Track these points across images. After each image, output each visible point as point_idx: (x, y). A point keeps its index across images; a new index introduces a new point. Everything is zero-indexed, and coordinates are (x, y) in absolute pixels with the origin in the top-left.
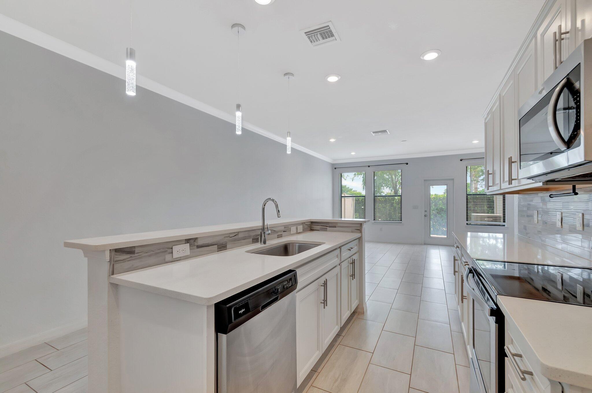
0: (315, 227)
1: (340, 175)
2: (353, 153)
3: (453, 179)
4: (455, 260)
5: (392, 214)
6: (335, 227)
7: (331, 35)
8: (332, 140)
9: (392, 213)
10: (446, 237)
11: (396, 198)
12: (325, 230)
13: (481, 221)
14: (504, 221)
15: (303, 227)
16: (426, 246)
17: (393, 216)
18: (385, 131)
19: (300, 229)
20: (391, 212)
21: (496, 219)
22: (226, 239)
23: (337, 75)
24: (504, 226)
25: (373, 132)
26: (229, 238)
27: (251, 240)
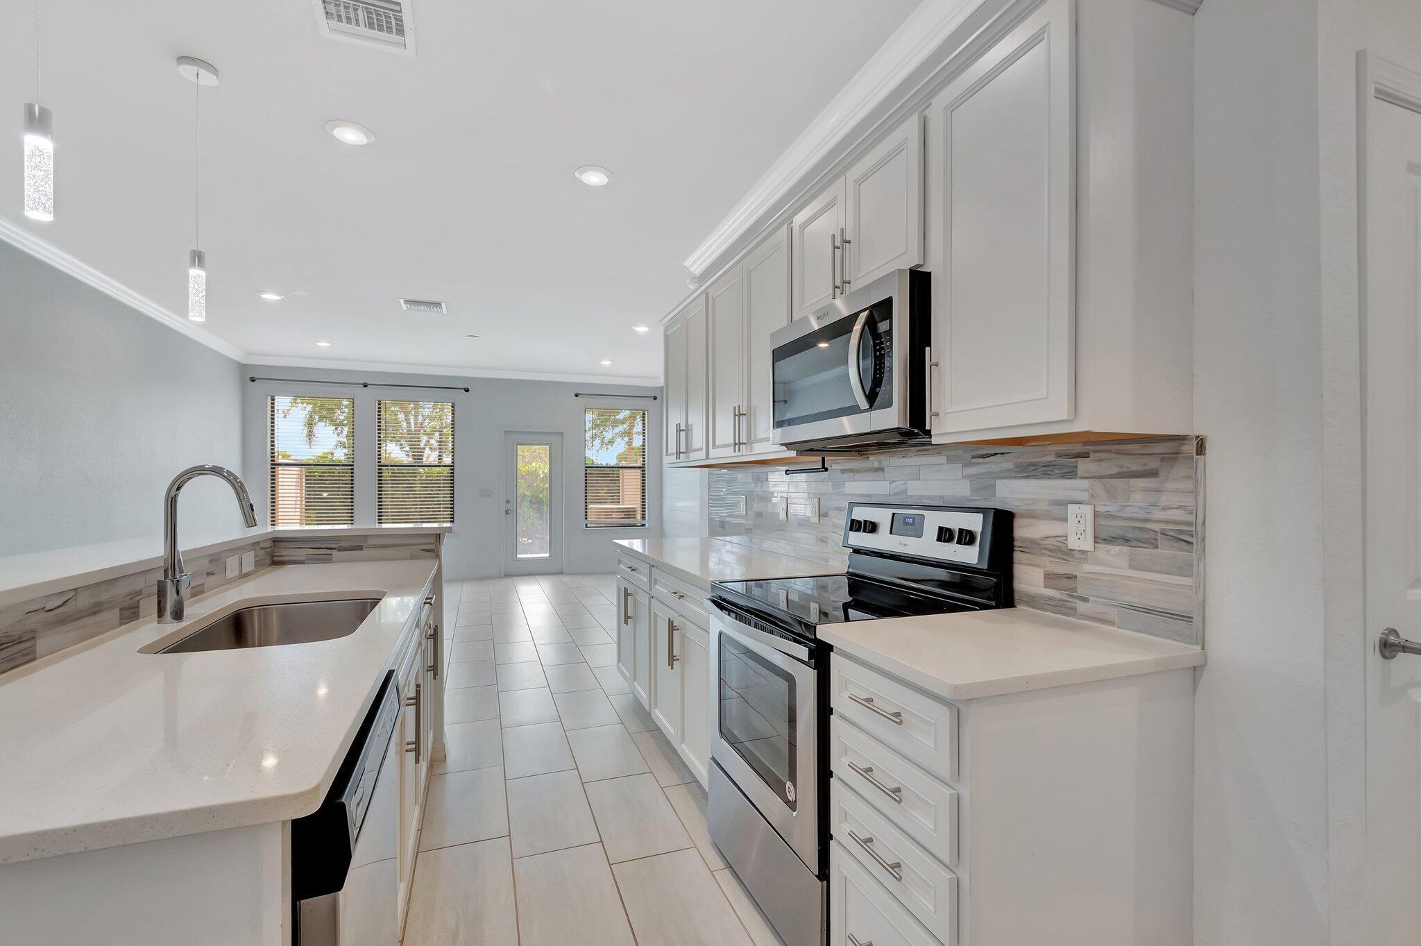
0: (288, 554)
1: (269, 400)
2: (324, 344)
3: (562, 433)
4: (627, 594)
5: (410, 512)
6: (360, 548)
7: (397, 29)
8: (270, 297)
9: (411, 508)
10: (547, 555)
11: (421, 470)
12: (327, 559)
13: (606, 518)
14: (643, 518)
15: (256, 556)
16: (509, 580)
17: (414, 515)
18: (438, 305)
19: (249, 559)
20: (409, 505)
21: (629, 513)
22: (35, 618)
23: (366, 130)
24: (643, 525)
25: (407, 301)
26: (43, 616)
27: (116, 612)
